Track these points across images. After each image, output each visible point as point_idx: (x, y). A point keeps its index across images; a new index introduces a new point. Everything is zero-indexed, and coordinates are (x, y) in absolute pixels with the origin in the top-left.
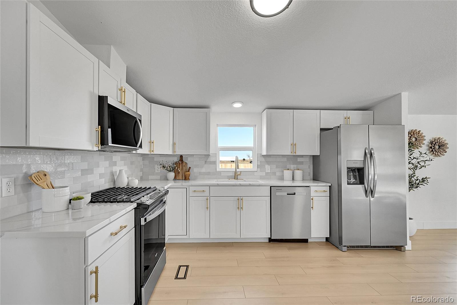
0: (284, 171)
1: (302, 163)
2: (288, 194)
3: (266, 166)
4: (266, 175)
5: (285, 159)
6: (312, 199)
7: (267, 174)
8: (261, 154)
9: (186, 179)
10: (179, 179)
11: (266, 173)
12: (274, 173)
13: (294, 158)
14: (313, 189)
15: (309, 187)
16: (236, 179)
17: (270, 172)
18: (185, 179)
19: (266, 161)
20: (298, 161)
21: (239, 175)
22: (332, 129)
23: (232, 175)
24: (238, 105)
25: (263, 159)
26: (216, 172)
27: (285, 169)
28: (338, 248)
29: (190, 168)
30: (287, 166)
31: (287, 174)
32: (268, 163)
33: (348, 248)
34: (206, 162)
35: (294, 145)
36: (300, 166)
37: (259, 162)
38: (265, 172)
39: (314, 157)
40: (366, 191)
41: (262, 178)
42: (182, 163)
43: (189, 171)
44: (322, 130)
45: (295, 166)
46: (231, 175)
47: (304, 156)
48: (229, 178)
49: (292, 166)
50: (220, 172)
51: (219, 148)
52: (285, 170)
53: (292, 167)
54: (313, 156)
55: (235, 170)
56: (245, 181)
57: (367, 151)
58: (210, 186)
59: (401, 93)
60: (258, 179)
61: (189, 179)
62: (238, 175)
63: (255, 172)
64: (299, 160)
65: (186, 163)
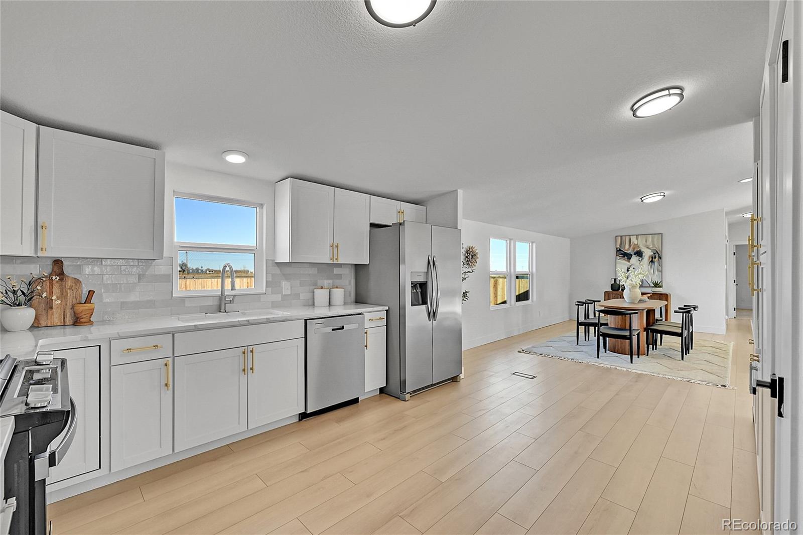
0: (315, 290)
1: (339, 276)
2: (333, 330)
3: (283, 283)
4: (282, 300)
5: (314, 271)
6: (366, 333)
7: (285, 297)
8: (274, 260)
9: (82, 323)
10: (49, 325)
11: (282, 295)
12: (297, 296)
13: (328, 268)
14: (367, 316)
15: (360, 314)
16: (224, 312)
17: (290, 293)
18: (77, 322)
19: (283, 274)
20: (335, 273)
21: (231, 302)
22: (391, 226)
23: (212, 304)
24: (236, 159)
25: (277, 271)
26: (171, 299)
27: (316, 287)
28: (399, 399)
29: (91, 293)
30: (318, 281)
31: (321, 295)
32: (287, 277)
33: (411, 394)
34: (140, 277)
35: (335, 247)
36: (338, 282)
37: (271, 275)
38: (280, 295)
39: (357, 267)
40: (429, 314)
41: (275, 305)
42: (61, 280)
43: (88, 300)
44: (373, 225)
45: (331, 281)
46: (210, 303)
47: (342, 265)
48: (207, 311)
49: (325, 281)
50: (182, 300)
51: (175, 244)
52: (317, 289)
53: (327, 283)
54: (356, 265)
55: (220, 293)
56: (244, 314)
57: (430, 258)
58: (173, 333)
59: (457, 190)
60: (269, 308)
61: (90, 323)
62: (227, 302)
63: (261, 295)
64: (336, 271)
65: (77, 281)
